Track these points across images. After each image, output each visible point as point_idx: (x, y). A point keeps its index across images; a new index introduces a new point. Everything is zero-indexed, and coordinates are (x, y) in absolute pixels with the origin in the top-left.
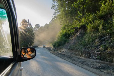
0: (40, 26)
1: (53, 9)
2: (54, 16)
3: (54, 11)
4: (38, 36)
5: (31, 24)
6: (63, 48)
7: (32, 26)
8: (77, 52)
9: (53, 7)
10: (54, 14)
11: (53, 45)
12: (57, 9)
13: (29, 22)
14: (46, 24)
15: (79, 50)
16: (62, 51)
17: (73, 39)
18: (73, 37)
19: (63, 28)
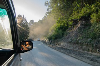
0: (34, 22)
1: (46, 5)
2: (47, 11)
3: (48, 7)
4: (32, 30)
5: (26, 19)
6: (61, 41)
7: (27, 21)
8: (84, 47)
10: (47, 10)
11: (48, 38)
12: (50, 5)
13: (24, 17)
14: (40, 20)
15: (88, 44)
16: (60, 44)
17: (72, 31)
18: (72, 29)
19: (58, 22)
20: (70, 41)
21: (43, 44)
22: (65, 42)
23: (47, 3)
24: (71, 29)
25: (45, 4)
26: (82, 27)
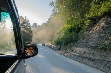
0: (38, 25)
1: (51, 6)
2: (52, 13)
3: (53, 8)
5: (28, 22)
9: (52, 4)
10: (53, 11)
12: (55, 5)
13: (27, 19)
14: (44, 23)
16: (75, 50)
17: (92, 32)
18: (90, 30)
19: (68, 23)
20: (93, 46)
21: (50, 50)
22: (83, 47)
23: (52, 3)
24: (88, 29)
25: (50, 4)
26: (108, 26)
